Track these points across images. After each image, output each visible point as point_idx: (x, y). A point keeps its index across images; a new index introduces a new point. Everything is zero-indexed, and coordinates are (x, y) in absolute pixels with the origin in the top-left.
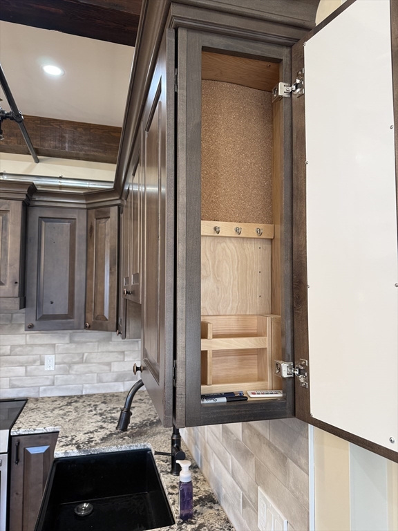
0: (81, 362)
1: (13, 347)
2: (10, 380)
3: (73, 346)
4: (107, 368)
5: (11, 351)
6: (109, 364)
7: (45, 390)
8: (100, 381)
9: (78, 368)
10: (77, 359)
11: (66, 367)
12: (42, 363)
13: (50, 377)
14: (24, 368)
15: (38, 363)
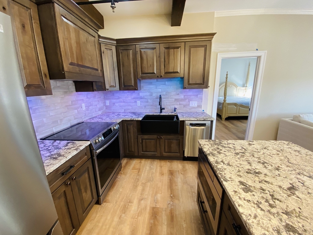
0: (90, 106)
1: (72, 102)
2: (74, 116)
3: (88, 99)
4: (96, 107)
5: (72, 103)
6: (96, 105)
7: (84, 118)
8: (96, 112)
9: (91, 107)
10: (90, 105)
11: (88, 107)
12: (82, 108)
13: (84, 112)
14: (76, 111)
15: (80, 108)
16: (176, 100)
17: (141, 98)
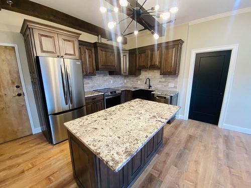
1: (107, 79)
2: (107, 85)
3: (114, 78)
6: (119, 82)
10: (115, 81)
13: (112, 84)
15: (110, 82)
16: (160, 81)
17: (141, 79)
